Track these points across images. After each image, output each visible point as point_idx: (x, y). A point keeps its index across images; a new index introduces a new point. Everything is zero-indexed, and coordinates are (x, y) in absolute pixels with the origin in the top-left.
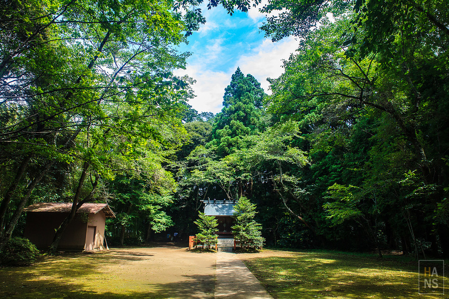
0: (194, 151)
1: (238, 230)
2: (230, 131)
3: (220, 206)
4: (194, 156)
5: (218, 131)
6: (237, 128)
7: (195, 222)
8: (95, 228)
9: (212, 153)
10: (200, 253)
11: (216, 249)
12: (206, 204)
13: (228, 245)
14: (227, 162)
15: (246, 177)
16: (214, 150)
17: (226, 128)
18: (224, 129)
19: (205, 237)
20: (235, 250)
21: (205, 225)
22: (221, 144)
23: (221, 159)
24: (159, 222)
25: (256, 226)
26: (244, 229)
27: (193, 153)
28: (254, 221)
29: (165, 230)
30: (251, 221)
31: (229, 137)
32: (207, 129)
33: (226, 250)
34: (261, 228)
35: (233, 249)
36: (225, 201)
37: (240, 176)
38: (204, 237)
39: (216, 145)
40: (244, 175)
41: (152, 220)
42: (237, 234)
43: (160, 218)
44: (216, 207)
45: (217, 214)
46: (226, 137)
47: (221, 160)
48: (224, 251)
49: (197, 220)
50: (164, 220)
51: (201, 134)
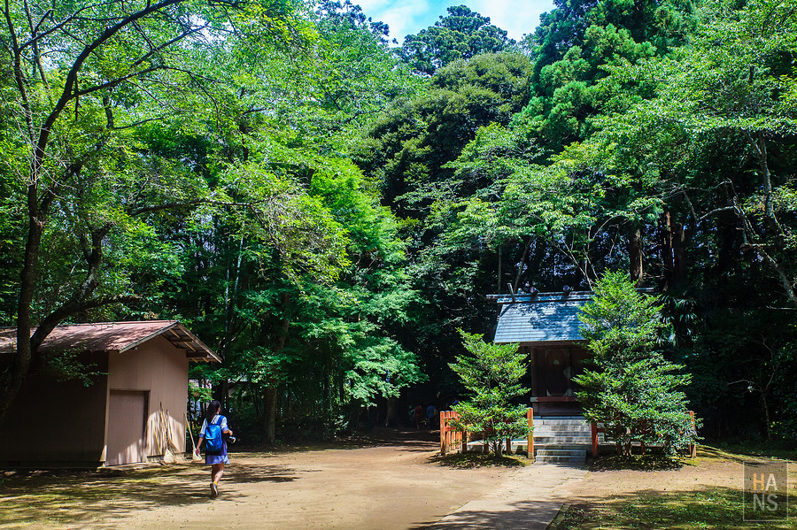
0: (473, 143)
1: (597, 387)
2: (585, 64)
3: (549, 310)
4: (471, 159)
5: (547, 69)
6: (608, 52)
7: (451, 366)
8: (145, 395)
9: (527, 145)
10: (469, 467)
11: (531, 454)
12: (504, 307)
13: (576, 441)
14: (570, 162)
15: (645, 211)
16: (533, 134)
17: (571, 57)
18: (565, 62)
19: (484, 412)
20: (596, 458)
21: (487, 372)
22: (553, 111)
23: (553, 158)
24: (374, 371)
25: (665, 373)
26: (617, 384)
27: (469, 150)
28: (657, 357)
29: (398, 395)
30: (649, 357)
31: (582, 84)
32: (517, 72)
33: (565, 457)
34: (686, 379)
35: (589, 455)
36: (567, 294)
37: (625, 208)
38: (476, 412)
39: (540, 116)
40: (637, 203)
41: (350, 365)
42: (593, 402)
43: (376, 360)
44: (535, 314)
45: (538, 336)
46: (571, 84)
47: (552, 162)
48: (554, 461)
49: (459, 359)
50: (392, 365)
51: (495, 88)
